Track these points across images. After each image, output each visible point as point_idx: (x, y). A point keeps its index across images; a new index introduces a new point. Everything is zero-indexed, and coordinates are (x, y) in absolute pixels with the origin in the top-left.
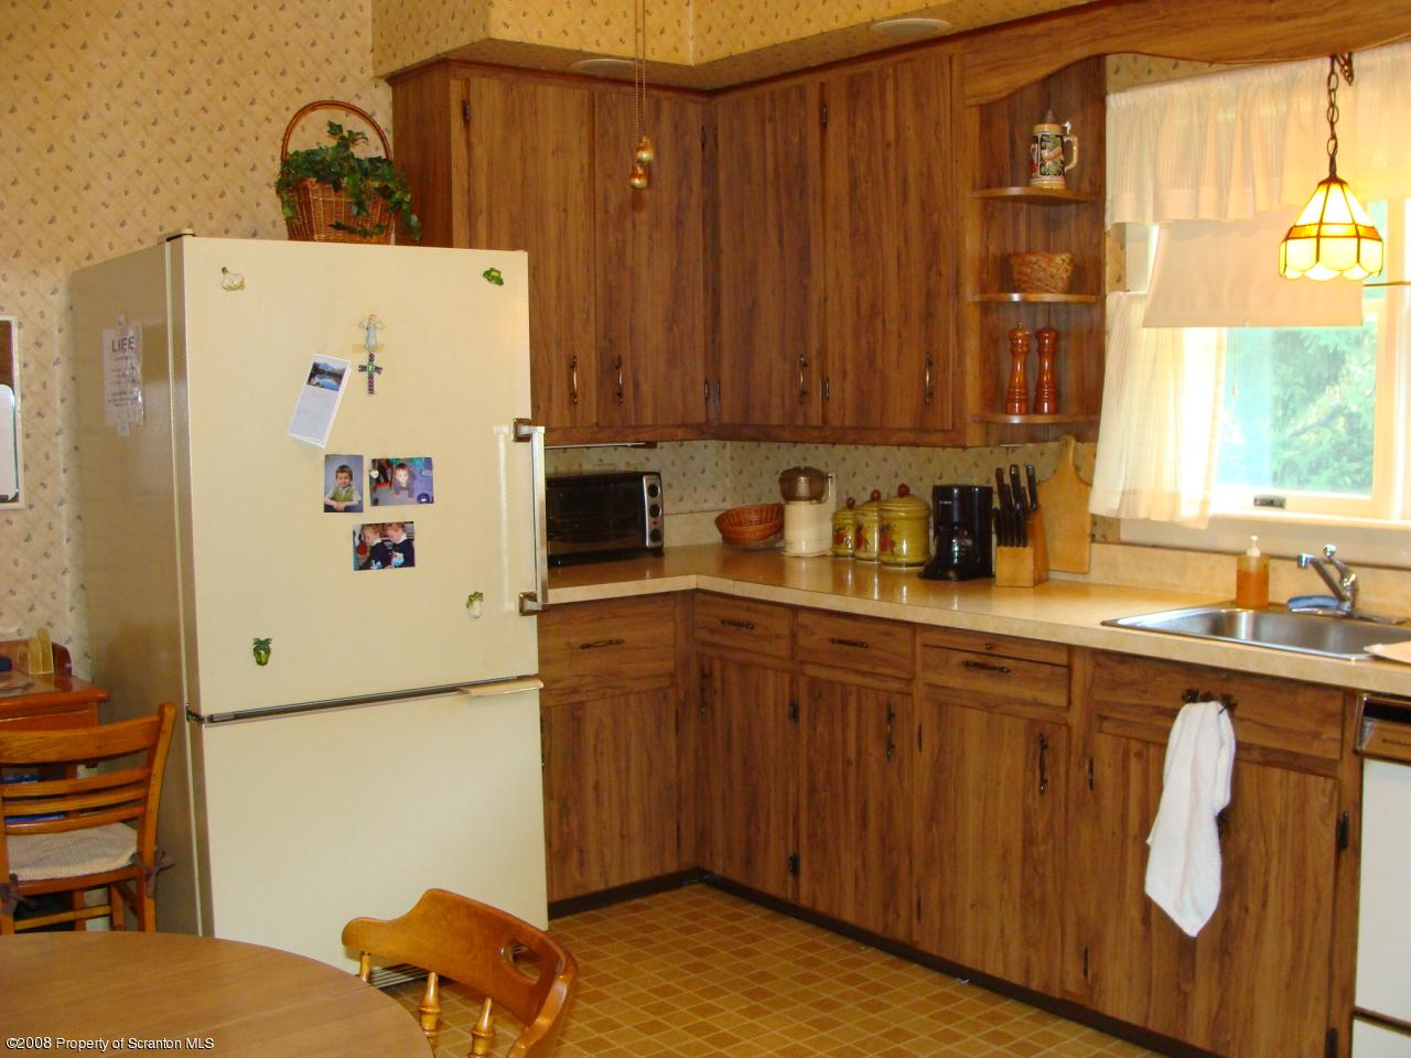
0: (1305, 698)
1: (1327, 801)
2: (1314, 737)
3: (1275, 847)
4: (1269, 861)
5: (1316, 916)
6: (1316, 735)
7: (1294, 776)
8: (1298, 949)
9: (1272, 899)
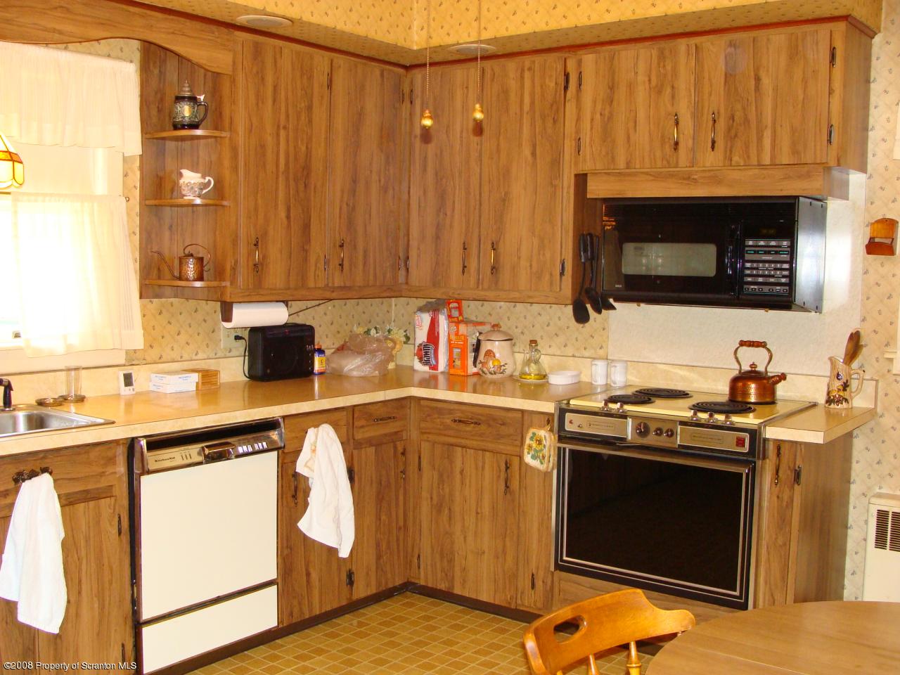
0: (94, 454)
1: (112, 511)
2: (101, 476)
3: (83, 553)
4: (81, 564)
5: (111, 583)
6: (102, 474)
7: (92, 504)
8: (102, 607)
9: (84, 587)
